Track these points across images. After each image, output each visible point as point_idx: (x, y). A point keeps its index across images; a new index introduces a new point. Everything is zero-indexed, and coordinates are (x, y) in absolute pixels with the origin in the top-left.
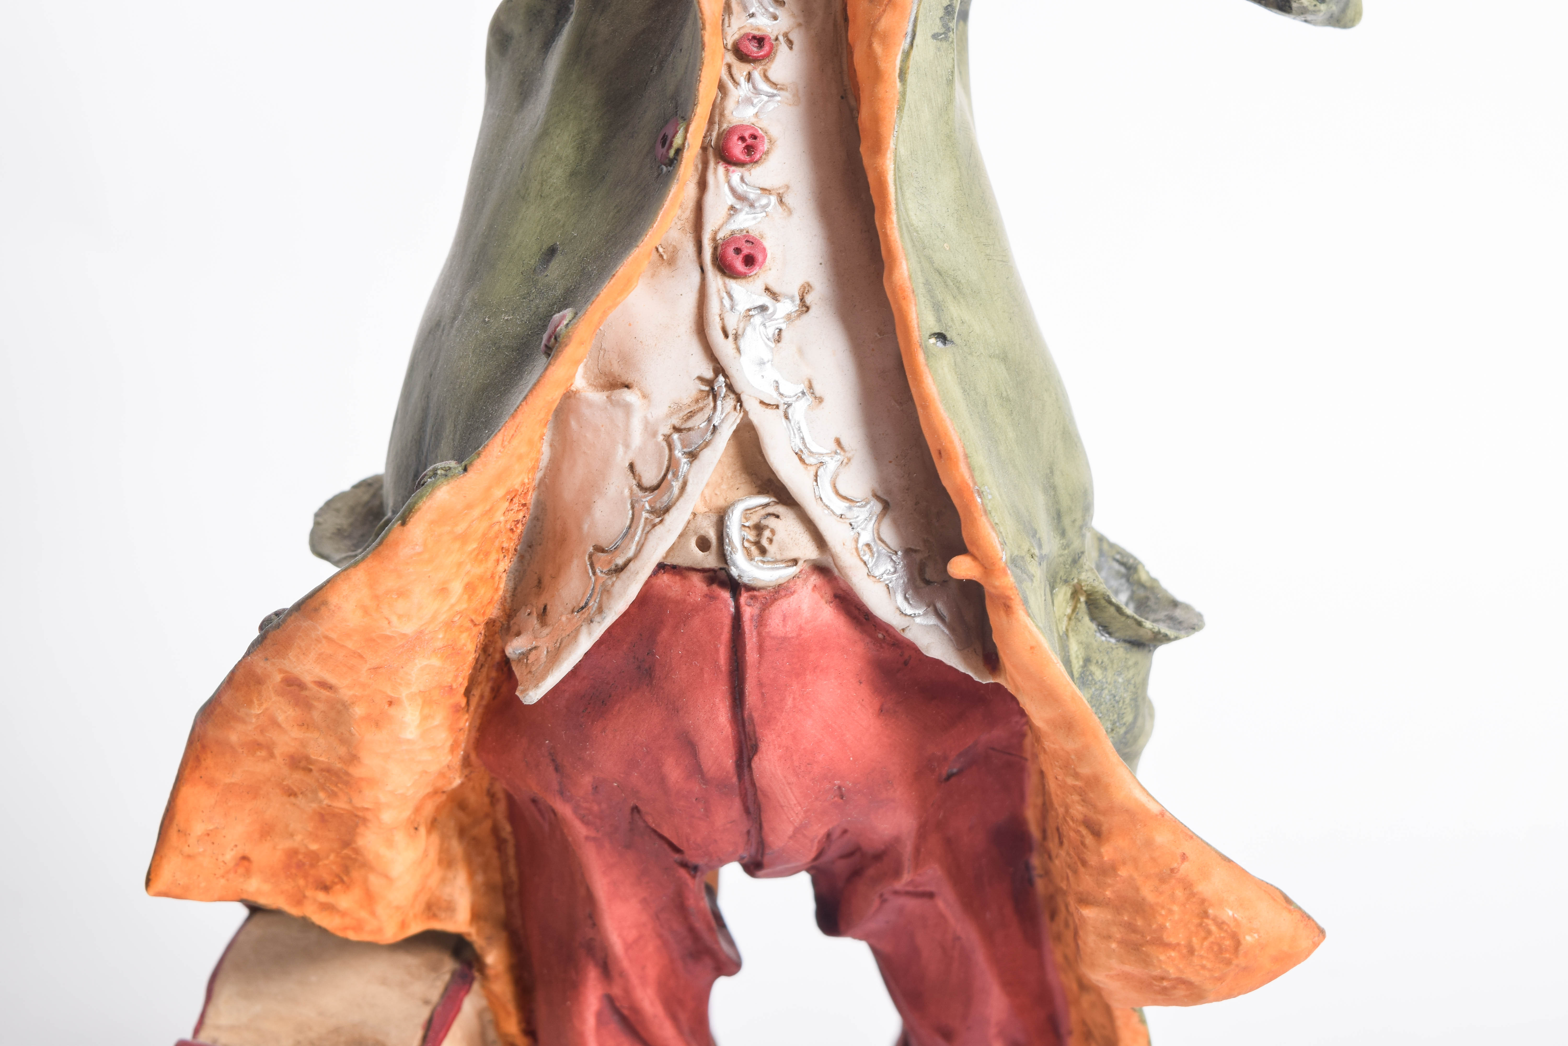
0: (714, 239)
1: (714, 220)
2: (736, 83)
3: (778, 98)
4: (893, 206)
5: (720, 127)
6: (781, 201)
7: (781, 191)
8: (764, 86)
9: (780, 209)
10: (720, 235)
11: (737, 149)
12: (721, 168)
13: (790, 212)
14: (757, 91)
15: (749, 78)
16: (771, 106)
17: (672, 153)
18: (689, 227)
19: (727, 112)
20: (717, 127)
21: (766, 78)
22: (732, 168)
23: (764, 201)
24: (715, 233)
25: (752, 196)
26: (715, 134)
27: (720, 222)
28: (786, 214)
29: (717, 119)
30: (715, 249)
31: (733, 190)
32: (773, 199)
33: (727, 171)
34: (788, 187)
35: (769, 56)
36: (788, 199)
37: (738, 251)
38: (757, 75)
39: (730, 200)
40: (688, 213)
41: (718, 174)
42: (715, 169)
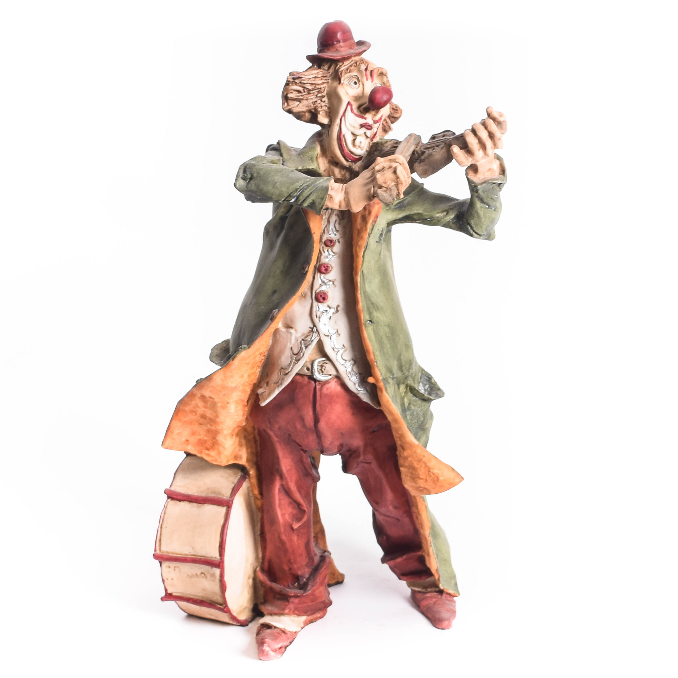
0: (315, 292)
1: (316, 287)
2: (324, 252)
3: (335, 257)
4: (359, 289)
5: (320, 263)
6: (333, 282)
7: (334, 281)
8: (331, 253)
9: (333, 285)
10: (317, 291)
11: (323, 269)
12: (319, 274)
13: (335, 286)
14: (329, 255)
15: (328, 251)
16: (333, 259)
17: (305, 272)
18: (310, 288)
19: (321, 259)
20: (319, 263)
21: (332, 251)
22: (321, 274)
23: (329, 283)
24: (316, 291)
25: (326, 282)
26: (318, 265)
27: (317, 288)
28: (334, 287)
29: (319, 261)
30: (316, 295)
31: (321, 280)
32: (331, 283)
33: (320, 275)
34: (335, 280)
35: (333, 245)
36: (336, 283)
37: (321, 296)
38: (330, 250)
39: (320, 282)
40: (310, 284)
41: (318, 275)
42: (317, 274)
